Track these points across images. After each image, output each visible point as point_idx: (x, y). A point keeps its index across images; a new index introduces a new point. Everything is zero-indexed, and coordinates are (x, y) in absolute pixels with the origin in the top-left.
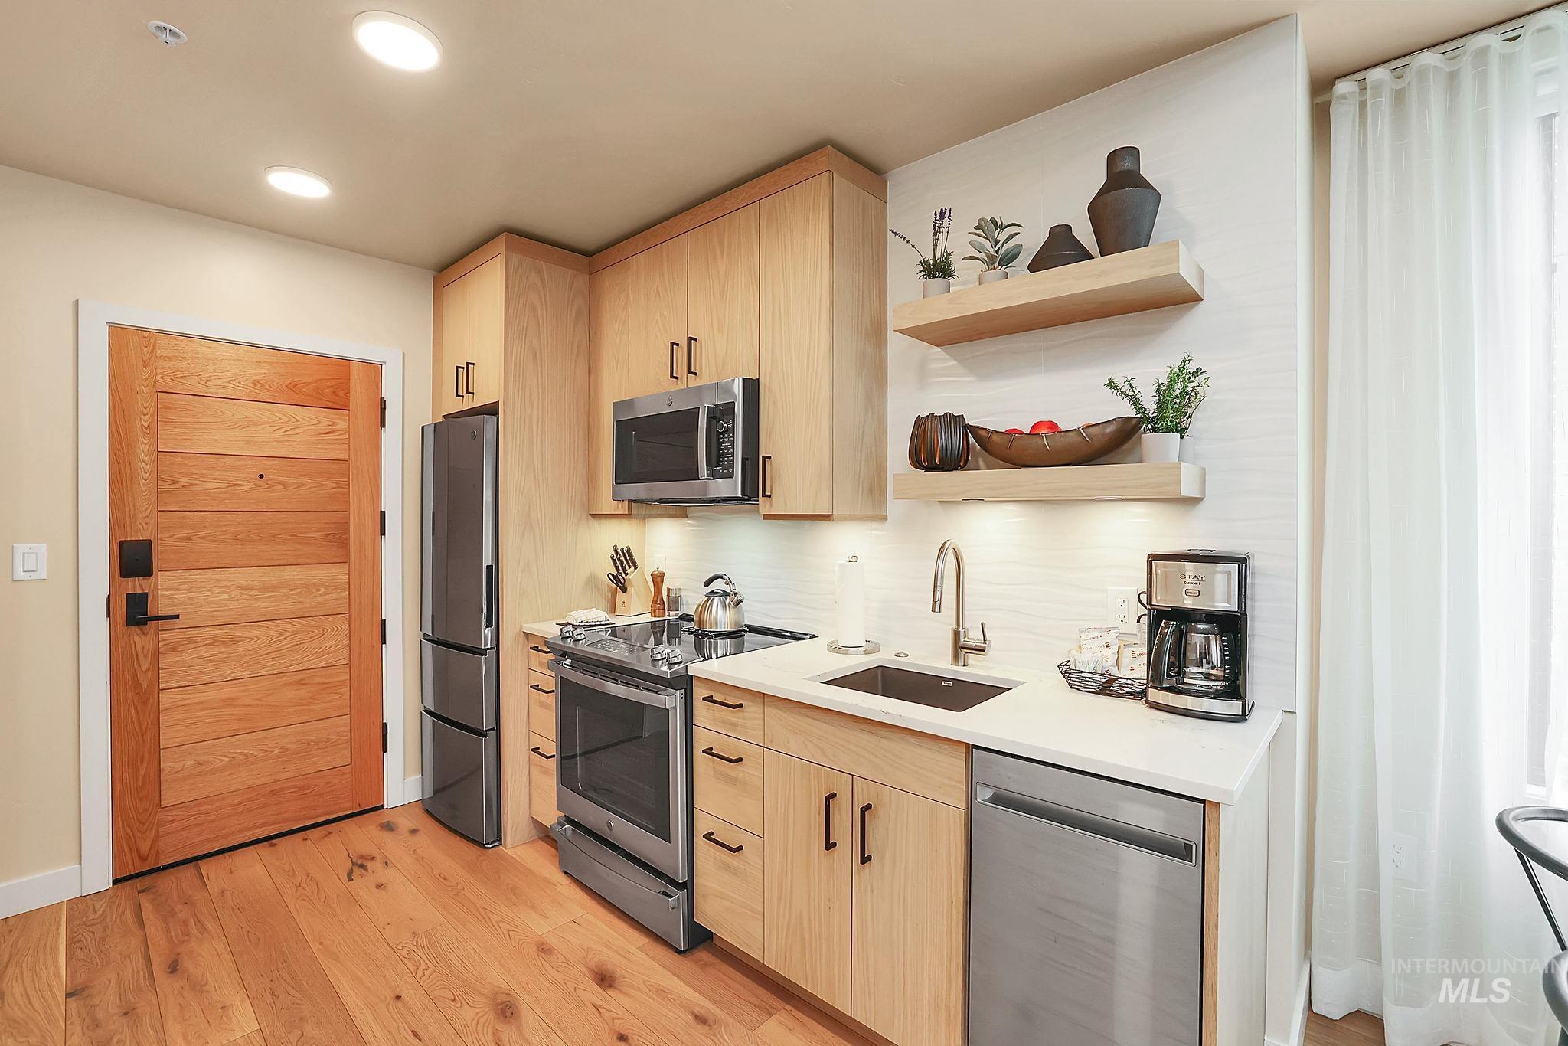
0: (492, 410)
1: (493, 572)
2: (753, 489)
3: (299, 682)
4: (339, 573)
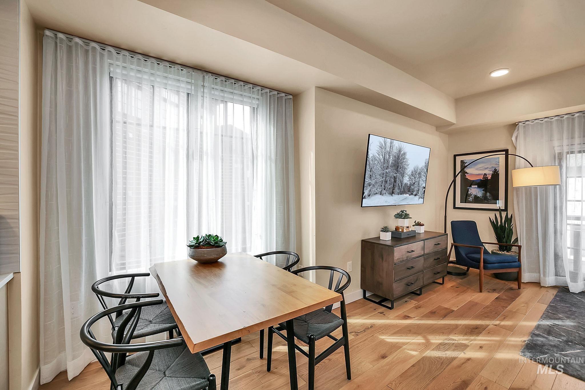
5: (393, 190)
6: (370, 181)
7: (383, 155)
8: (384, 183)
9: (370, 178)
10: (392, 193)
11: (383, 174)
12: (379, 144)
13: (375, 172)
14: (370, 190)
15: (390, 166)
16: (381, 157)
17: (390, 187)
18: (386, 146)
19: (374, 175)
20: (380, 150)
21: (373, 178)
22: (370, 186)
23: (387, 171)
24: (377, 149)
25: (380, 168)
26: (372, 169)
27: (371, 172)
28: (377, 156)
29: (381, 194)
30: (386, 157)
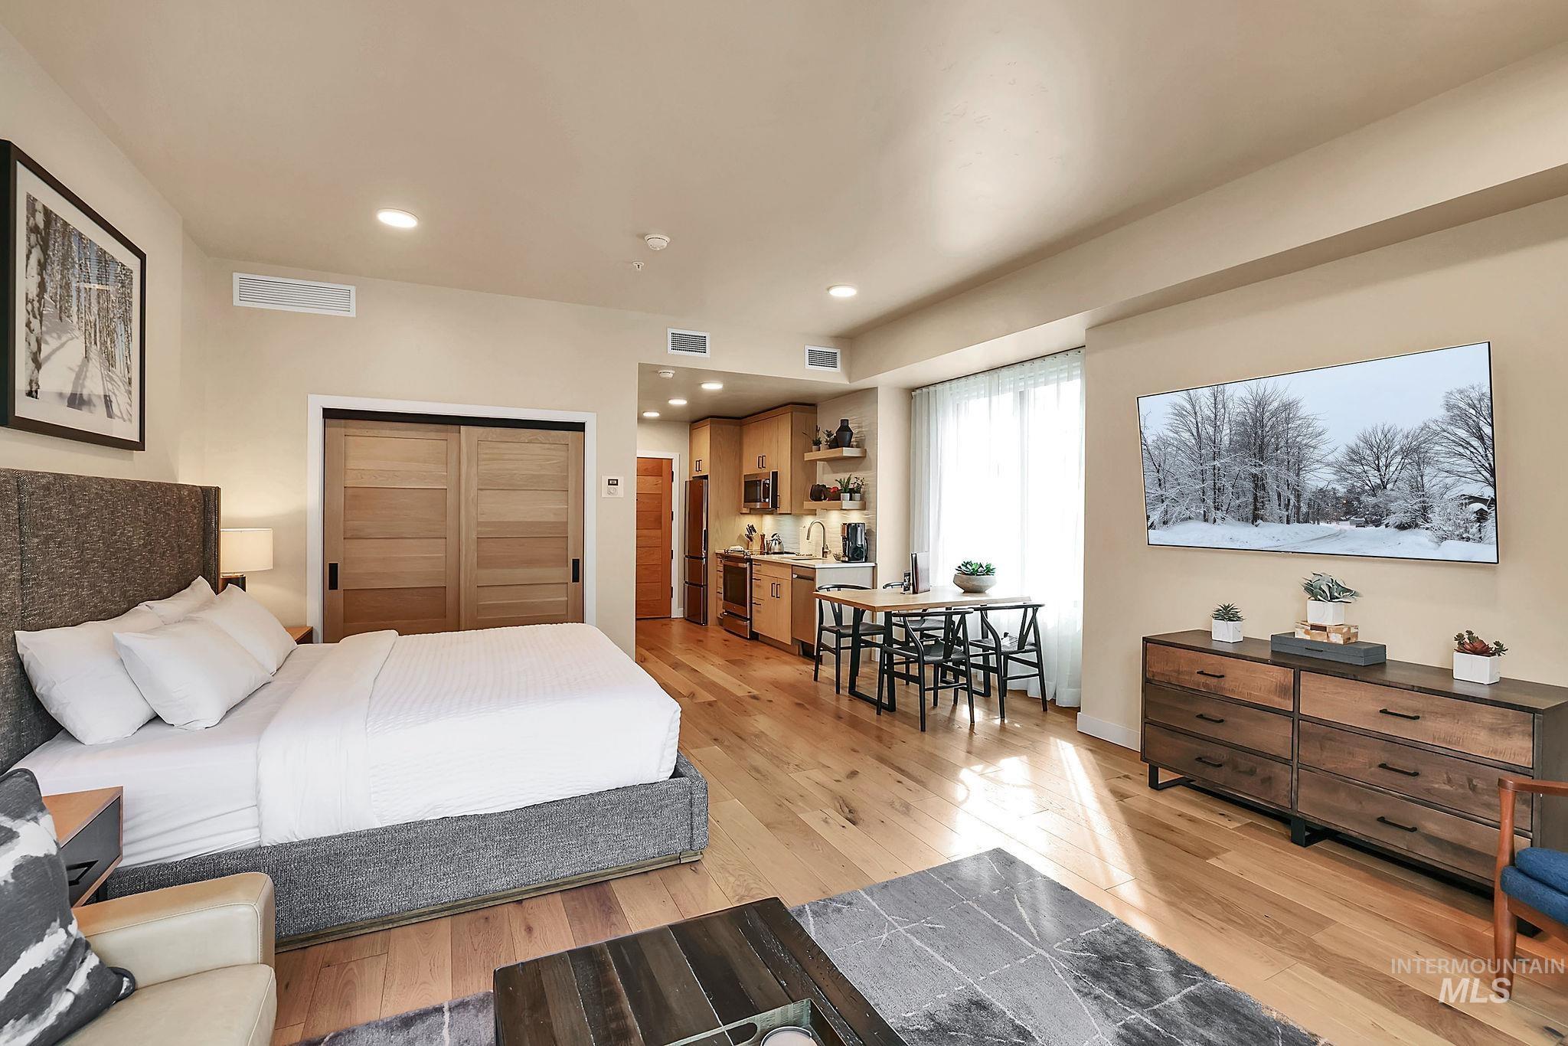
0: (706, 477)
1: (706, 532)
2: (775, 505)
3: (646, 569)
4: (659, 532)
5: (1256, 509)
6: (1160, 492)
7: (1190, 431)
8: (1210, 493)
9: (1160, 485)
10: (1255, 518)
11: (1202, 472)
12: (1170, 410)
13: (1172, 471)
14: (1167, 512)
15: (1228, 451)
16: (1186, 435)
17: (1238, 501)
18: (1197, 408)
19: (1170, 479)
20: (1176, 422)
21: (1167, 485)
22: (1163, 502)
23: (1216, 463)
24: (1167, 421)
25: (1187, 462)
26: (1162, 464)
27: (1158, 472)
28: (1172, 435)
29: (1206, 520)
30: (1203, 434)
